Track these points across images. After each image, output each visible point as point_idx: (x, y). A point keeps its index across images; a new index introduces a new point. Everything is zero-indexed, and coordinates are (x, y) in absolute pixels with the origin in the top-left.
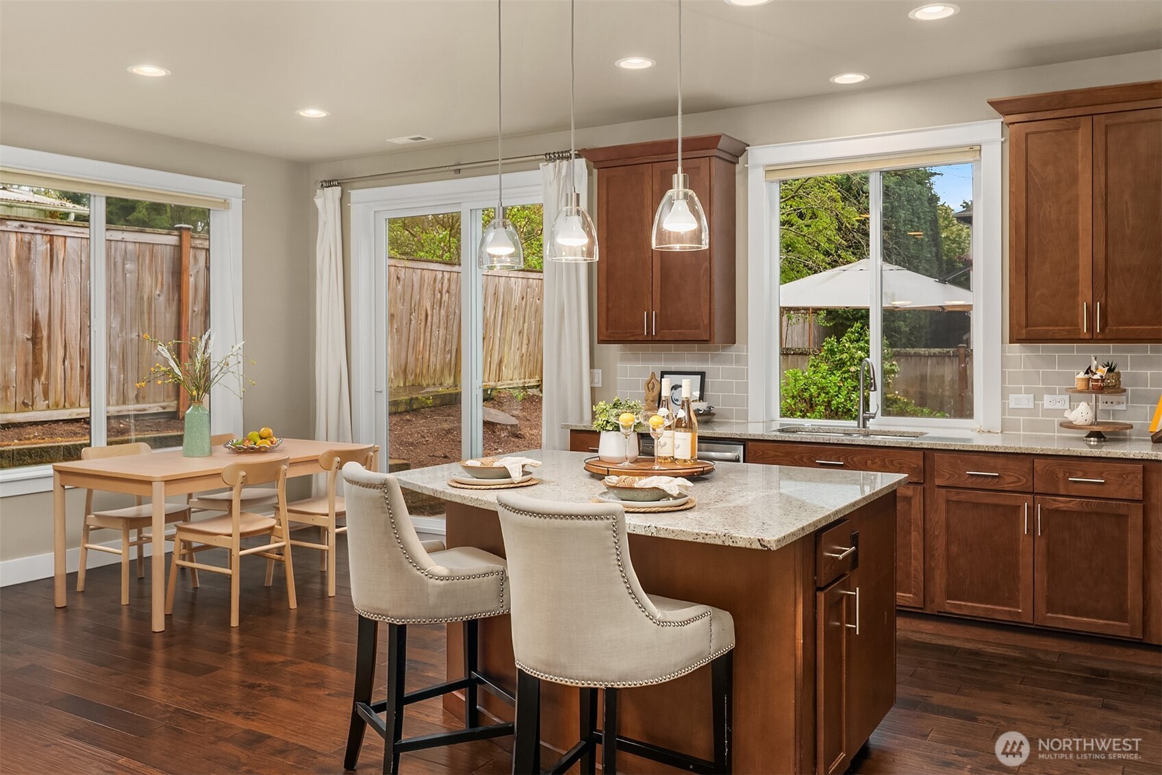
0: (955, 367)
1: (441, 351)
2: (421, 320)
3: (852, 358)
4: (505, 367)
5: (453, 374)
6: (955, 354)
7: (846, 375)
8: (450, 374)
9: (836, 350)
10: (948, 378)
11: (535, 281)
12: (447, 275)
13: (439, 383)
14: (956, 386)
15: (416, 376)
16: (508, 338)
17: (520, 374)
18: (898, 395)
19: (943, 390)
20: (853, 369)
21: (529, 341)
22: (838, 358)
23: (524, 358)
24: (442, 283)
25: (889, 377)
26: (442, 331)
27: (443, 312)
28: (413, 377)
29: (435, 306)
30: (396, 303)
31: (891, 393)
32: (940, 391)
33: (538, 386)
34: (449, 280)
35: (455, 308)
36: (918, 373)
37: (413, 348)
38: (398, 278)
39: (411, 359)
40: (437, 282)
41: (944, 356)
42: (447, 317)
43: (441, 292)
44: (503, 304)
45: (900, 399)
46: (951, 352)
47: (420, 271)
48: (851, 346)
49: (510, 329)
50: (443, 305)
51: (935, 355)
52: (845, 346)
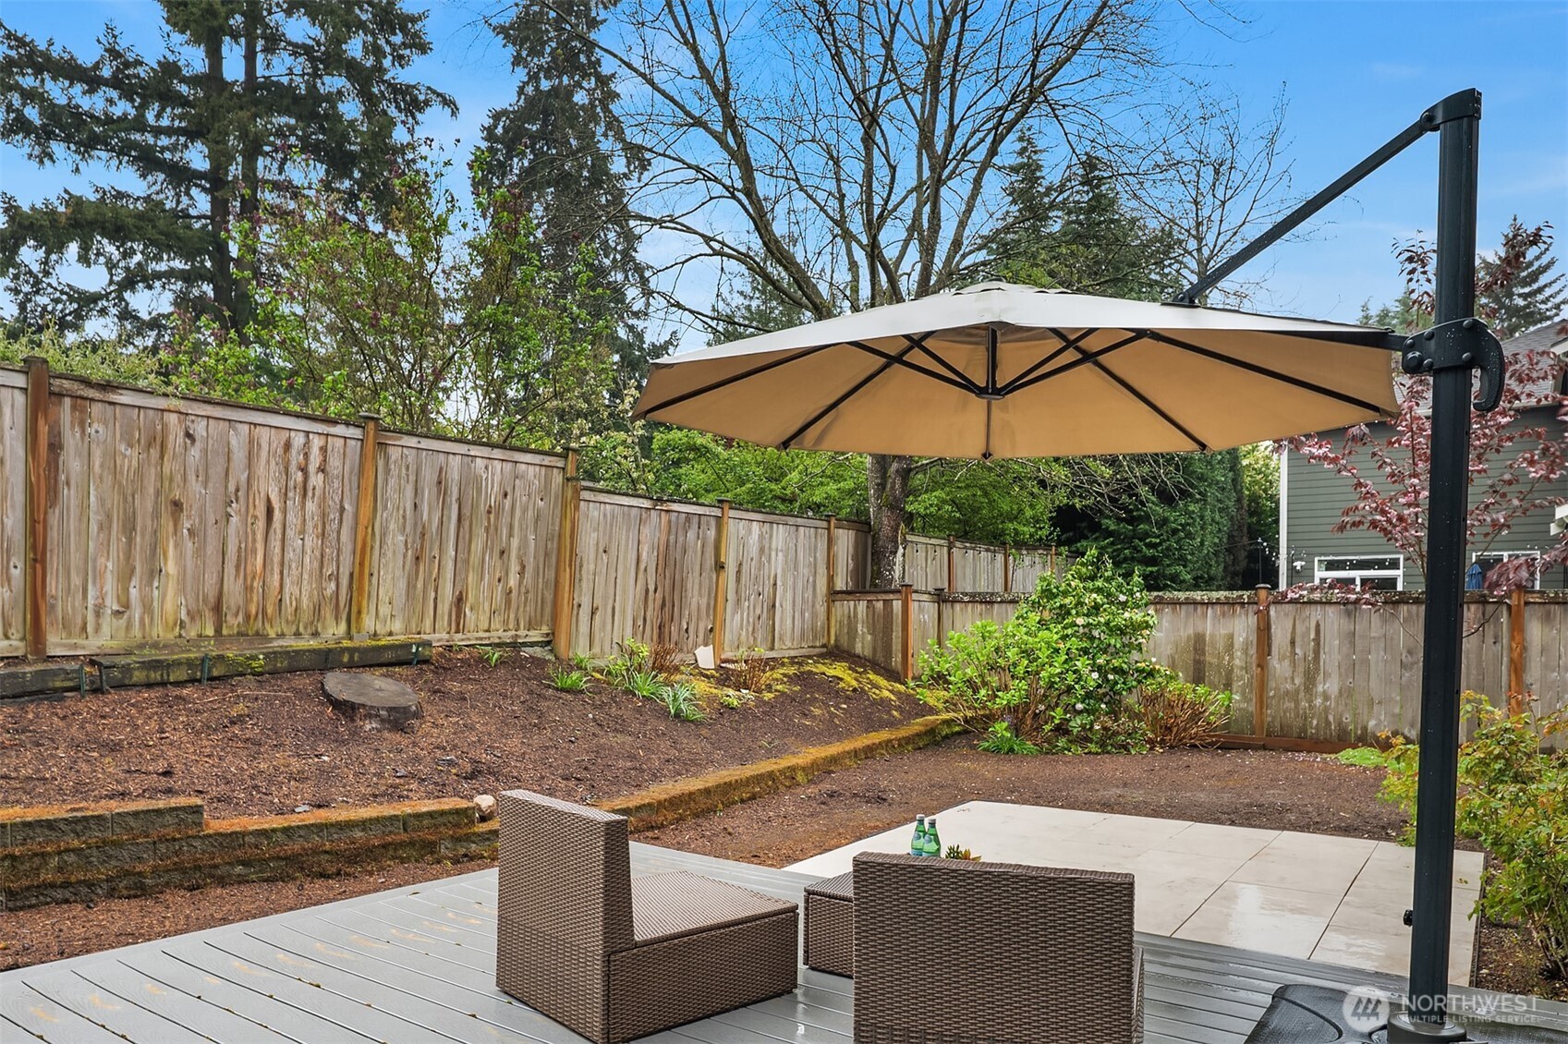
0: (1253, 620)
1: (311, 576)
2: (255, 517)
3: (1080, 604)
4: (472, 609)
5: (344, 616)
6: (1252, 600)
7: (1069, 631)
8: (337, 618)
9: (1055, 591)
10: (1239, 640)
11: (531, 468)
12: (317, 442)
13: (309, 631)
14: (1253, 651)
15: (248, 617)
16: (475, 559)
17: (506, 622)
18: (1156, 663)
19: (1232, 658)
20: (1080, 621)
21: (523, 567)
22: (1058, 604)
23: (513, 595)
24: (306, 454)
25: (1141, 635)
26: (311, 541)
27: (311, 506)
28: (240, 618)
29: (291, 494)
30: (185, 480)
31: (1144, 661)
32: (1227, 658)
33: (548, 643)
34: (324, 450)
35: (342, 501)
36: (1191, 631)
37: (238, 567)
38: (188, 435)
39: (233, 588)
40: (294, 452)
41: (1234, 604)
42: (324, 516)
43: (304, 470)
44: (459, 500)
45: (1159, 671)
46: (1245, 597)
47: (246, 427)
48: (1081, 585)
49: (477, 545)
50: (310, 494)
51: (1218, 602)
52: (1069, 585)
